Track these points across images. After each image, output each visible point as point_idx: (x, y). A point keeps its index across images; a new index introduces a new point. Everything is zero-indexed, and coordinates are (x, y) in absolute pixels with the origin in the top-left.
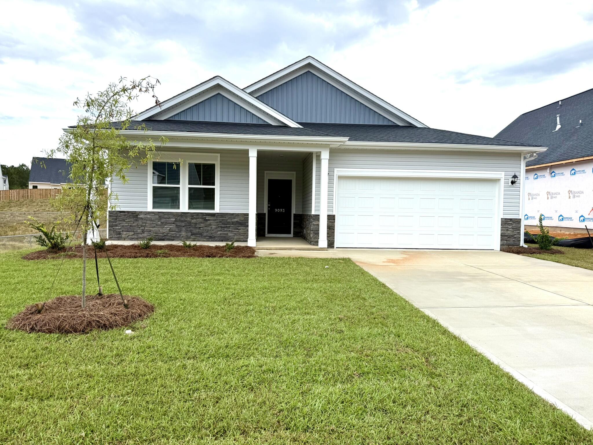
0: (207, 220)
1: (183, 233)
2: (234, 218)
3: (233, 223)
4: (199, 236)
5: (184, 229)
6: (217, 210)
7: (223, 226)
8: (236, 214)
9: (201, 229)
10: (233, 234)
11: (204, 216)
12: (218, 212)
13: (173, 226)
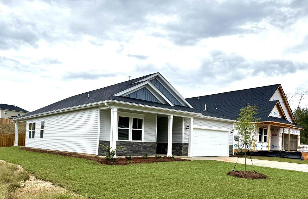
0: (139, 145)
1: (130, 152)
2: (149, 145)
3: (148, 147)
4: (136, 153)
5: (130, 150)
6: (143, 140)
7: (145, 148)
8: (149, 142)
9: (137, 149)
10: (148, 152)
11: (138, 144)
12: (143, 141)
13: (126, 148)
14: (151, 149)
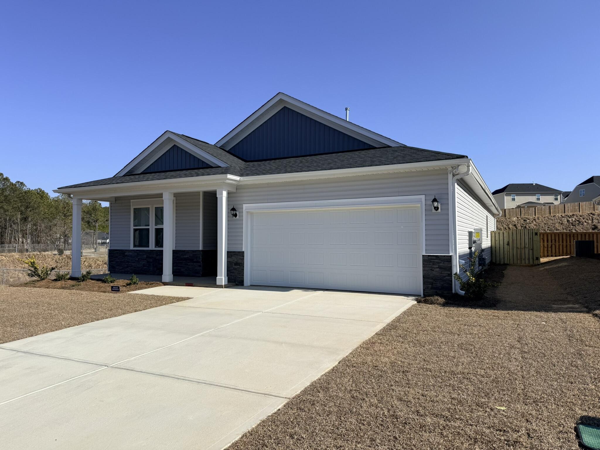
13: (145, 262)
14: (189, 264)
